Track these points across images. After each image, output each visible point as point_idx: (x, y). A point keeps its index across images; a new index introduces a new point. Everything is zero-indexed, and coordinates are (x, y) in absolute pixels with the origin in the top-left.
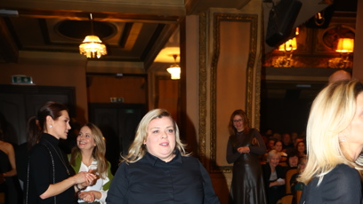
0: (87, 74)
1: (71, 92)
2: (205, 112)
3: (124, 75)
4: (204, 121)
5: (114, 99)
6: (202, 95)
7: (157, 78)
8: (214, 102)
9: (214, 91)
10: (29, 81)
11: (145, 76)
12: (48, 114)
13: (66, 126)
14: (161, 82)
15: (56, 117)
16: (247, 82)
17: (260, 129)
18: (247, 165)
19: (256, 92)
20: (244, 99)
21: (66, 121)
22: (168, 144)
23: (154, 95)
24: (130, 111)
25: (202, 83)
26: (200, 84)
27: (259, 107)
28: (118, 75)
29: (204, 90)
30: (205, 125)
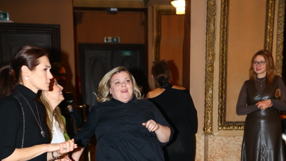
0: (75, 8)
1: (55, 31)
2: (213, 55)
3: (120, 9)
4: (212, 66)
5: (108, 40)
6: (210, 33)
7: (160, 13)
8: (224, 42)
9: (225, 29)
10: (5, 17)
11: (145, 11)
12: (24, 62)
13: (46, 75)
14: (164, 18)
15: (33, 67)
16: (267, 16)
17: (283, 74)
18: (262, 121)
19: (278, 28)
20: (263, 38)
21: (45, 70)
22: (127, 91)
23: (155, 35)
24: (127, 53)
25: (210, 20)
26: (208, 21)
27: (281, 47)
28: (112, 9)
29: (212, 28)
30: (212, 71)
